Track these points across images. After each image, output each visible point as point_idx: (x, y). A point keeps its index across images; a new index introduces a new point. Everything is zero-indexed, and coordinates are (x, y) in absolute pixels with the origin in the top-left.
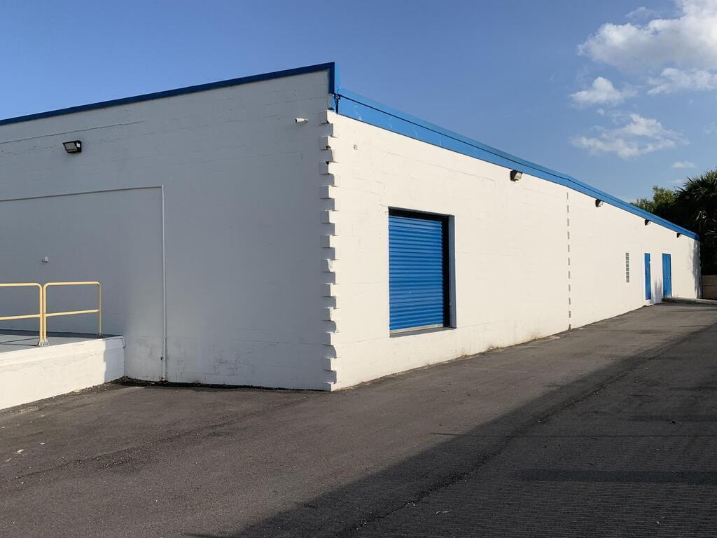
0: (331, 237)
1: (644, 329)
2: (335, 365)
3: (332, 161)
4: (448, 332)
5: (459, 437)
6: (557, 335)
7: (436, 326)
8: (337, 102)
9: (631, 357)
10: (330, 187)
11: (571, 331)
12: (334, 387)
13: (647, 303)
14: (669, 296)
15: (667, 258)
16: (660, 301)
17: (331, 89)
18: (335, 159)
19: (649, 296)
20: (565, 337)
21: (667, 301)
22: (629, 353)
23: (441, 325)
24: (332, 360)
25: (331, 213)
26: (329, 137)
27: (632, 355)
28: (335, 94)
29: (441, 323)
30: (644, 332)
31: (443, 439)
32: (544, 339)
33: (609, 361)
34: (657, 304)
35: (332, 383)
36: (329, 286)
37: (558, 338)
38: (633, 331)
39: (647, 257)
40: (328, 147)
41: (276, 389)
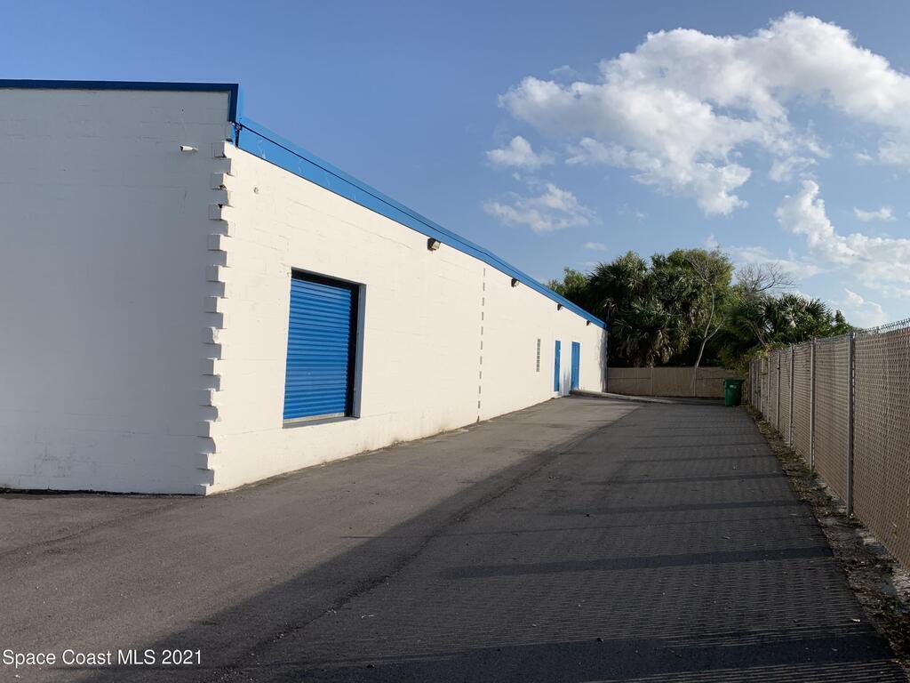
0: (219, 299)
1: (552, 423)
2: (213, 462)
3: (227, 204)
4: (351, 422)
5: (373, 539)
6: (465, 428)
7: (337, 415)
8: (238, 133)
9: (544, 452)
10: (222, 237)
11: (480, 424)
12: (210, 490)
13: (555, 395)
14: (576, 389)
15: (576, 347)
16: (567, 394)
17: (232, 116)
18: (230, 203)
19: (557, 388)
20: (473, 430)
21: (575, 394)
22: (541, 448)
23: (343, 414)
24: (210, 456)
25: (221, 269)
26: (225, 174)
27: (545, 449)
28: (236, 124)
29: (342, 411)
30: (554, 426)
31: (355, 543)
32: (452, 432)
33: (522, 457)
34: (565, 397)
35: (208, 486)
36: (213, 361)
37: (467, 431)
38: (543, 425)
39: (558, 344)
40: (222, 186)
41: (128, 494)
